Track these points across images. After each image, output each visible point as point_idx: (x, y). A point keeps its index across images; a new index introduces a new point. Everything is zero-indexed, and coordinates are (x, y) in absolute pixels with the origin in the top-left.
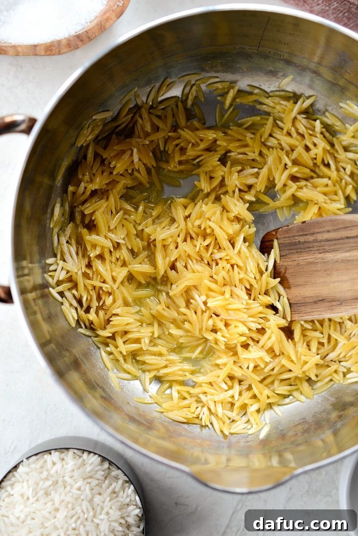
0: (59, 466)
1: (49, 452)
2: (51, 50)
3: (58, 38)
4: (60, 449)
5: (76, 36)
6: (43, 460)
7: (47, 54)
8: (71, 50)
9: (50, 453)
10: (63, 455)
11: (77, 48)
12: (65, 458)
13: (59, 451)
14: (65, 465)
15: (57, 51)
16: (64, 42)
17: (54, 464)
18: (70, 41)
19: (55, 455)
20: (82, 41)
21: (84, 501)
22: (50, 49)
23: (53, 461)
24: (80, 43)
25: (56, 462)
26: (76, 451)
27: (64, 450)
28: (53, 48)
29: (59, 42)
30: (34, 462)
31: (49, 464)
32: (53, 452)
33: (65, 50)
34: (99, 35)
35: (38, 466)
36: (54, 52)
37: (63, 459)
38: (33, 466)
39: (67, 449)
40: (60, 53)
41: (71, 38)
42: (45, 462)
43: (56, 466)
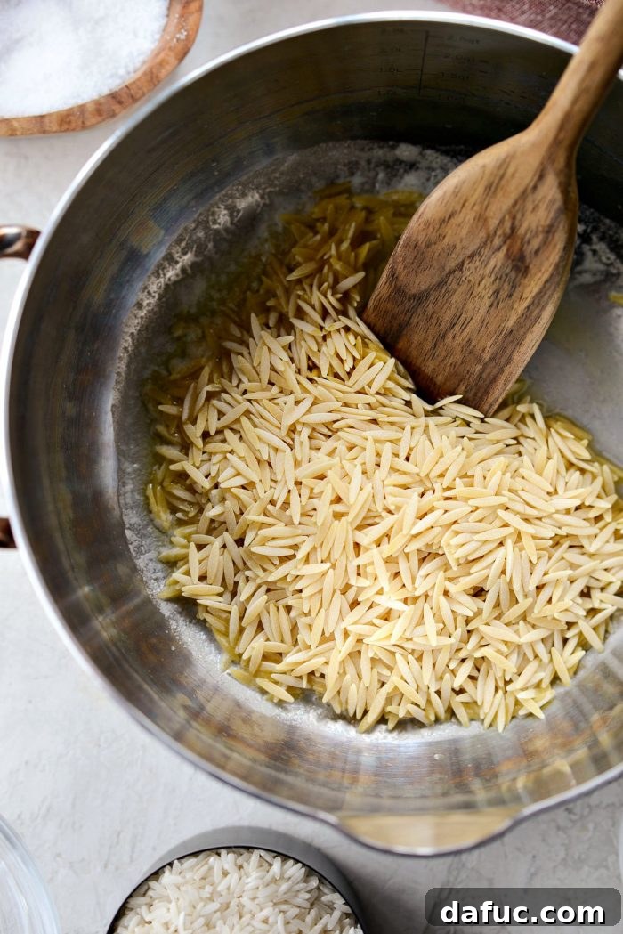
0: (234, 877)
1: (216, 851)
2: (69, 123)
3: (80, 102)
4: (235, 847)
5: (109, 95)
6: (206, 867)
7: (63, 128)
8: (104, 120)
9: (219, 855)
10: (240, 860)
11: (113, 115)
12: (245, 865)
13: (234, 852)
14: (244, 877)
15: (80, 123)
16: (91, 108)
17: (225, 874)
18: (100, 104)
19: (228, 859)
20: (120, 103)
22: (68, 120)
23: (223, 869)
24: (117, 107)
25: (229, 871)
26: (263, 853)
27: (242, 851)
28: (72, 118)
29: (82, 108)
30: (192, 868)
31: (217, 873)
32: (223, 852)
33: (93, 120)
34: (149, 91)
35: (197, 877)
36: (73, 125)
37: (240, 867)
38: (189, 875)
39: (248, 848)
40: (84, 127)
41: (103, 100)
42: (211, 869)
43: (229, 876)
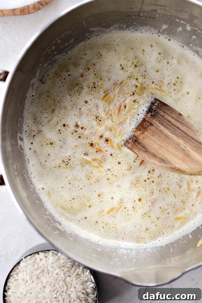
0: (44, 260)
1: (38, 253)
2: (24, 11)
3: (27, 4)
4: (44, 251)
6: (34, 258)
7: (22, 14)
10: (46, 254)
12: (48, 256)
14: (48, 260)
15: (28, 12)
16: (32, 6)
17: (41, 260)
18: (35, 5)
19: (42, 255)
21: (61, 281)
23: (40, 258)
25: (42, 259)
26: (53, 251)
27: (46, 251)
29: (28, 6)
30: (29, 260)
31: (38, 260)
32: (40, 253)
35: (32, 262)
37: (46, 257)
38: (28, 262)
39: (49, 250)
42: (36, 259)
43: (43, 261)
